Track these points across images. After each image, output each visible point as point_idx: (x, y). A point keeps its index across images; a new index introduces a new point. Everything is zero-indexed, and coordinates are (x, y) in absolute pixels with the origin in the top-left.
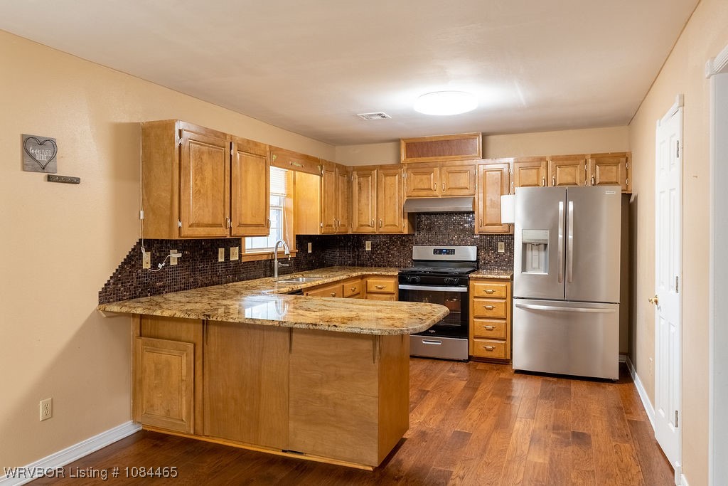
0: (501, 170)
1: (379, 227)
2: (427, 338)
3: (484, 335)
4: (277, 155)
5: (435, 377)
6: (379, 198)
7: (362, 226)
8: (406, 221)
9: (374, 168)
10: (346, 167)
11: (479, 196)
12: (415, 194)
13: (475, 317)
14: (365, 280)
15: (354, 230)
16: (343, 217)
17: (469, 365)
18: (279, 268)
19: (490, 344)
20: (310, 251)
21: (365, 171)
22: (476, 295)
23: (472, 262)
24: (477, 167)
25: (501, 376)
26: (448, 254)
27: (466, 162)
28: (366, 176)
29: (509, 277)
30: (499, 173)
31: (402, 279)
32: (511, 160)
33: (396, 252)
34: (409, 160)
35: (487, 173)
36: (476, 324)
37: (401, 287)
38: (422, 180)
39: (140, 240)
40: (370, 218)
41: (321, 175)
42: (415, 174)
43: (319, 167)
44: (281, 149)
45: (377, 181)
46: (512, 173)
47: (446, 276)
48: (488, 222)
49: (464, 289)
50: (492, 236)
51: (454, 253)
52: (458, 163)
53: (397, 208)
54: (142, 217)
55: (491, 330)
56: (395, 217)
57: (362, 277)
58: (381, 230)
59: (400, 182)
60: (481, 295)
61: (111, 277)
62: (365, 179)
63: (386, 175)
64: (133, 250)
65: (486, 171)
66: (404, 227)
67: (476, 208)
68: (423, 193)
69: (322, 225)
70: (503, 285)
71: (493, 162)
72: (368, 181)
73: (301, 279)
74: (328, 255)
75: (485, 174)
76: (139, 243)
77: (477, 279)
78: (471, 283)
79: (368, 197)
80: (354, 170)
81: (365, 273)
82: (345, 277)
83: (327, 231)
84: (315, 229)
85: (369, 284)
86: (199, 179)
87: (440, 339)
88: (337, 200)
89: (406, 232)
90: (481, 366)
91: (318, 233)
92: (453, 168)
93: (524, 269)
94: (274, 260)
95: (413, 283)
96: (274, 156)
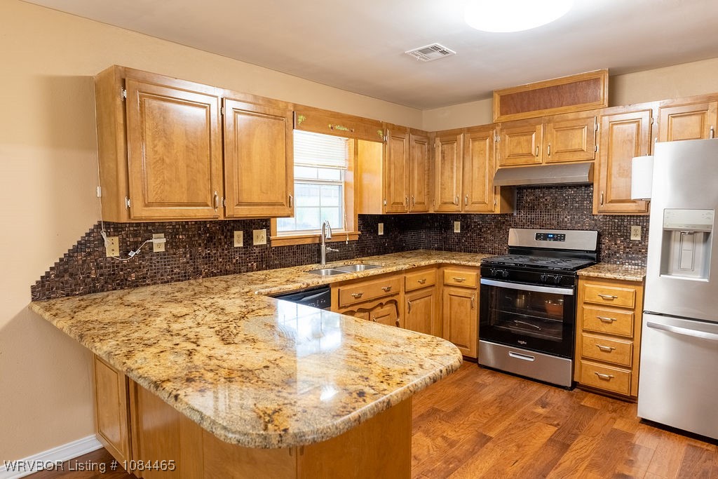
0: (637, 122)
1: (465, 205)
2: (516, 351)
3: (596, 356)
4: (307, 116)
5: (513, 411)
6: (466, 169)
7: (446, 203)
8: (499, 197)
9: (460, 131)
10: (427, 132)
11: (601, 161)
12: (511, 162)
13: (584, 331)
14: (441, 269)
15: (437, 209)
16: (420, 193)
17: (572, 395)
18: (327, 255)
19: (606, 371)
20: (381, 233)
21: (449, 137)
22: (587, 300)
23: (591, 252)
24: (599, 120)
25: (615, 427)
26: (555, 240)
27: (583, 115)
28: (451, 142)
29: (640, 279)
30: (635, 125)
31: (486, 271)
32: (655, 105)
33: (489, 236)
34: (504, 118)
35: (615, 127)
36: (585, 341)
37: (484, 281)
38: (519, 143)
39: (100, 222)
40: (455, 194)
41: (384, 142)
42: (511, 135)
43: (380, 132)
44: (315, 109)
45: (464, 147)
46: (655, 124)
47: (543, 271)
48: (613, 197)
49: (569, 292)
50: (622, 217)
51: (564, 239)
52: (571, 116)
53: (487, 181)
54: (99, 195)
55: (610, 352)
56: (484, 192)
57: (439, 266)
58: (467, 208)
59: (491, 147)
60: (594, 301)
61: (52, 269)
62: (450, 146)
63: (474, 140)
64: (88, 235)
65: (613, 124)
66: (496, 205)
67: (596, 177)
68: (521, 161)
69: (385, 203)
70: (631, 289)
71: (624, 110)
72: (452, 148)
73: (358, 266)
74: (410, 237)
75: (611, 129)
76: (98, 226)
77: (589, 278)
78: (581, 283)
79: (452, 168)
80: (437, 136)
81: (441, 261)
82: (406, 267)
83: (394, 210)
84: (376, 207)
85: (445, 274)
86: (160, 144)
87: (534, 355)
88: (411, 173)
89: (498, 211)
90: (589, 401)
91: (381, 213)
92: (563, 124)
93: (665, 269)
94: (321, 244)
95: (499, 277)
96: (302, 117)
